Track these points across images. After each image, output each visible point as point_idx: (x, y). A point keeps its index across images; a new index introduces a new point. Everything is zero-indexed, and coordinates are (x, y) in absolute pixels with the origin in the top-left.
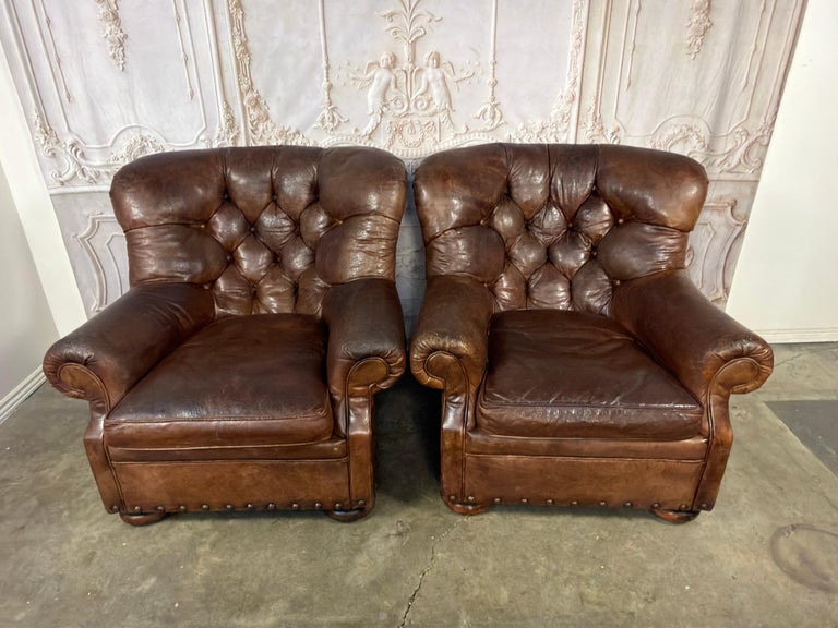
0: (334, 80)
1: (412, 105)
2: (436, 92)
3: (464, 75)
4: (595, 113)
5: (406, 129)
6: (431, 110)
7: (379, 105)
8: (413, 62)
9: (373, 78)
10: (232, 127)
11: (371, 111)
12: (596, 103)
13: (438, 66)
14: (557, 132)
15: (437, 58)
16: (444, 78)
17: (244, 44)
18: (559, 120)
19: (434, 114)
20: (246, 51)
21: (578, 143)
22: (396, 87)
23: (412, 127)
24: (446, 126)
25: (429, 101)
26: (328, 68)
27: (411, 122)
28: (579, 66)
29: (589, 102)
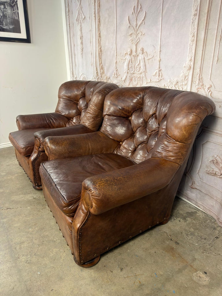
0: (117, 60)
1: (135, 69)
2: (142, 64)
3: (150, 57)
4: (199, 76)
5: (133, 79)
6: (140, 72)
7: (127, 69)
8: (136, 52)
9: (126, 59)
10: (97, 75)
11: (125, 72)
12: (200, 70)
13: (143, 54)
14: (183, 85)
15: (143, 50)
16: (144, 58)
17: (100, 48)
18: (183, 78)
19: (141, 73)
20: (101, 51)
21: (192, 91)
22: (131, 62)
23: (135, 79)
24: (144, 78)
25: (140, 68)
26: (116, 55)
27: (135, 76)
28: (194, 51)
29: (197, 70)
